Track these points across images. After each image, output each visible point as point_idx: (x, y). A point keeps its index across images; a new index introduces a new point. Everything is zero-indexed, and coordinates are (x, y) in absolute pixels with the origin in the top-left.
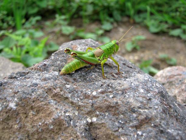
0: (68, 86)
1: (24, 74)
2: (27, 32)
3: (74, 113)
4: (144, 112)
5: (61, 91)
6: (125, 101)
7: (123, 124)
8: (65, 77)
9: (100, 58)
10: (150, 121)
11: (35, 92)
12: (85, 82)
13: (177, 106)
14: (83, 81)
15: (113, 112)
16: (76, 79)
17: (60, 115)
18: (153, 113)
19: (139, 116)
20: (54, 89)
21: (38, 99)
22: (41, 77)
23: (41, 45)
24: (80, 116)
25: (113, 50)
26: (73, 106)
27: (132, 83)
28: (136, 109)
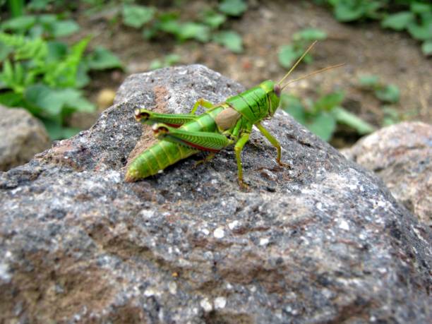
0: (148, 214)
1: (27, 177)
2: (37, 23)
3: (167, 290)
4: (350, 285)
5: (129, 228)
6: (301, 255)
7: (297, 316)
8: (139, 187)
9: (232, 132)
10: (366, 310)
11: (61, 234)
12: (193, 197)
13: (420, 237)
14: (186, 197)
15: (270, 285)
16: (167, 192)
17: (129, 295)
18: (376, 289)
19: (337, 297)
20: (112, 224)
21: (68, 253)
22: (73, 189)
23: (74, 58)
24: (183, 295)
25: (265, 110)
26: (163, 268)
27: (317, 202)
28: (330, 279)
